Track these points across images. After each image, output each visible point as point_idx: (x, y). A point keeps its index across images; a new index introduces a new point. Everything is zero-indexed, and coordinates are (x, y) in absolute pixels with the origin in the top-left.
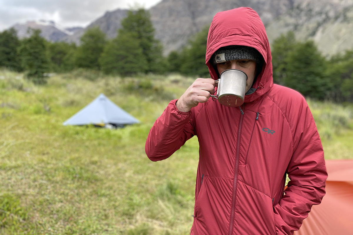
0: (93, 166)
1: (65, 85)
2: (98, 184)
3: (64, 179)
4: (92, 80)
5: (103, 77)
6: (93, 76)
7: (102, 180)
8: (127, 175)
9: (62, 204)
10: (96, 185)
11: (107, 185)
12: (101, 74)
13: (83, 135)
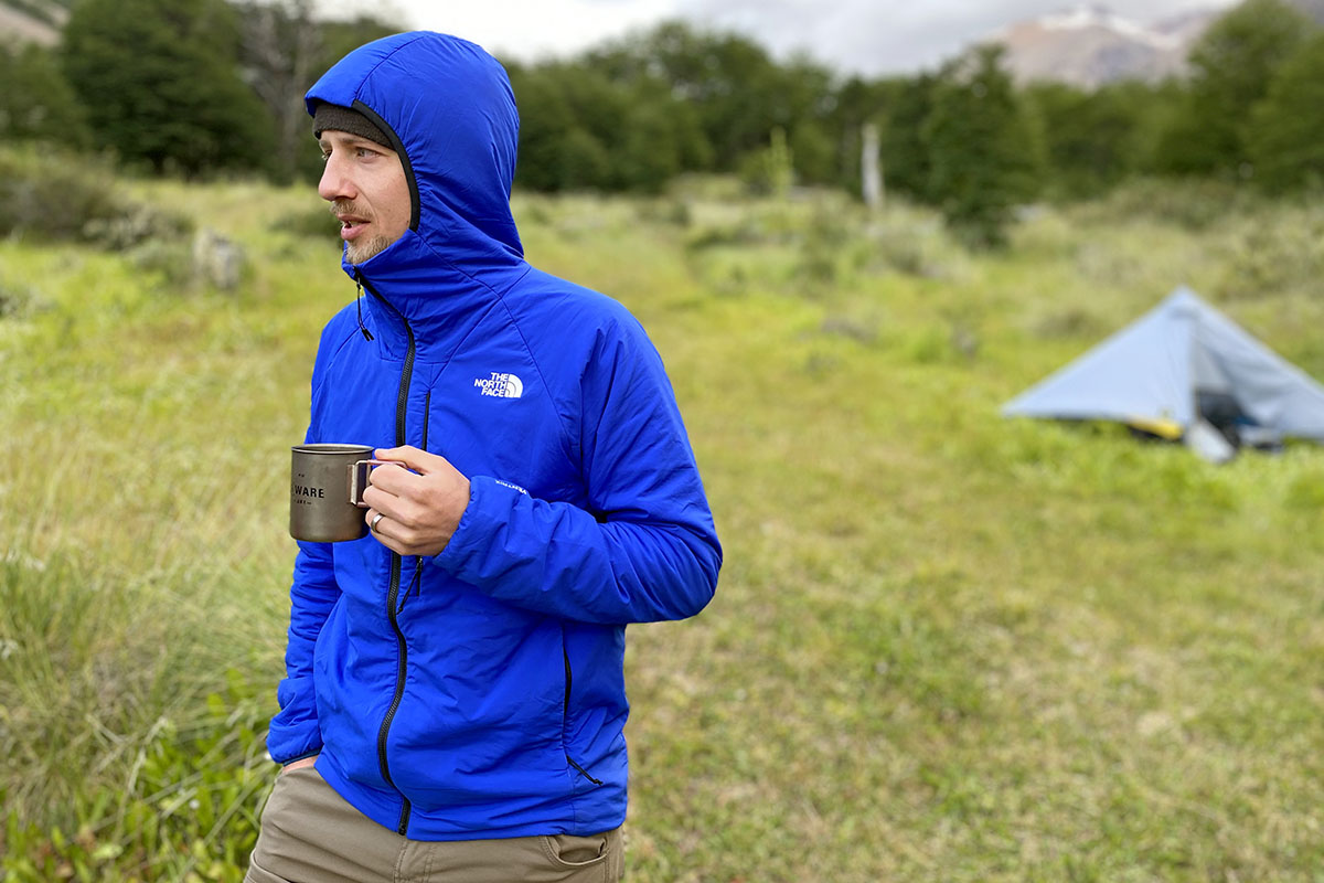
0: (1000, 635)
1: (1072, 252)
2: (968, 734)
3: (831, 668)
4: (1194, 224)
5: (1249, 211)
6: (1201, 208)
7: (994, 720)
8: (1151, 723)
9: (751, 790)
10: (953, 738)
11: (1006, 755)
12: (1244, 197)
13: (1058, 468)
